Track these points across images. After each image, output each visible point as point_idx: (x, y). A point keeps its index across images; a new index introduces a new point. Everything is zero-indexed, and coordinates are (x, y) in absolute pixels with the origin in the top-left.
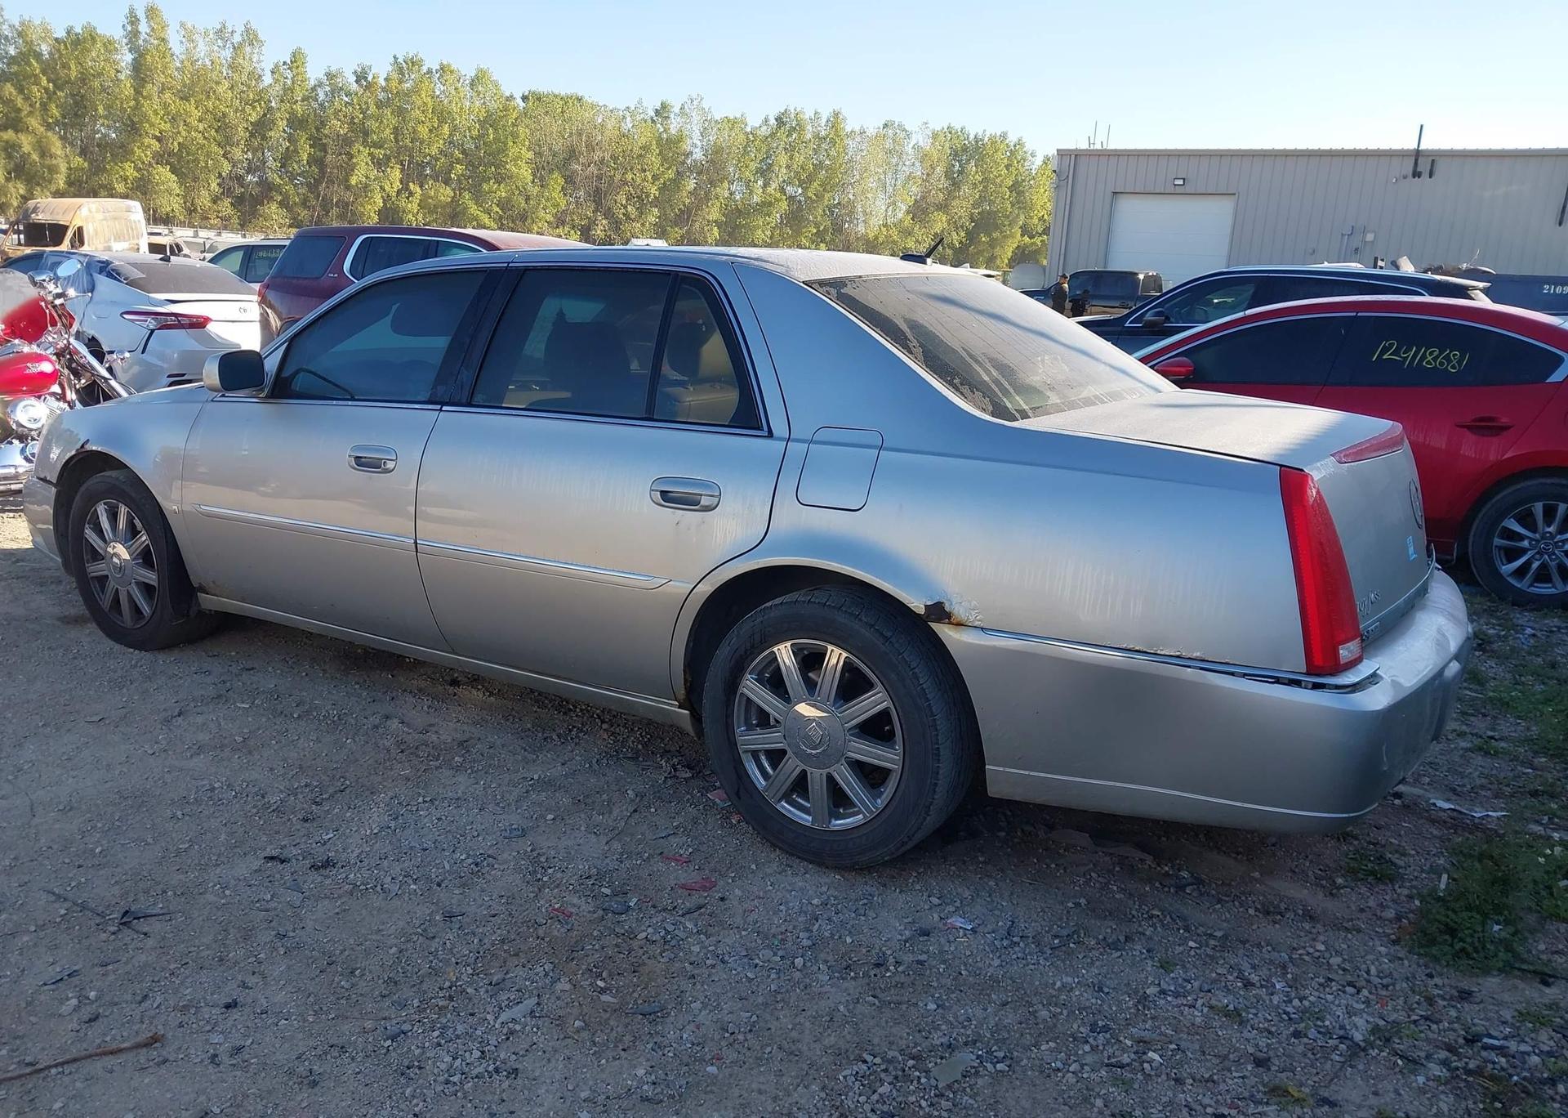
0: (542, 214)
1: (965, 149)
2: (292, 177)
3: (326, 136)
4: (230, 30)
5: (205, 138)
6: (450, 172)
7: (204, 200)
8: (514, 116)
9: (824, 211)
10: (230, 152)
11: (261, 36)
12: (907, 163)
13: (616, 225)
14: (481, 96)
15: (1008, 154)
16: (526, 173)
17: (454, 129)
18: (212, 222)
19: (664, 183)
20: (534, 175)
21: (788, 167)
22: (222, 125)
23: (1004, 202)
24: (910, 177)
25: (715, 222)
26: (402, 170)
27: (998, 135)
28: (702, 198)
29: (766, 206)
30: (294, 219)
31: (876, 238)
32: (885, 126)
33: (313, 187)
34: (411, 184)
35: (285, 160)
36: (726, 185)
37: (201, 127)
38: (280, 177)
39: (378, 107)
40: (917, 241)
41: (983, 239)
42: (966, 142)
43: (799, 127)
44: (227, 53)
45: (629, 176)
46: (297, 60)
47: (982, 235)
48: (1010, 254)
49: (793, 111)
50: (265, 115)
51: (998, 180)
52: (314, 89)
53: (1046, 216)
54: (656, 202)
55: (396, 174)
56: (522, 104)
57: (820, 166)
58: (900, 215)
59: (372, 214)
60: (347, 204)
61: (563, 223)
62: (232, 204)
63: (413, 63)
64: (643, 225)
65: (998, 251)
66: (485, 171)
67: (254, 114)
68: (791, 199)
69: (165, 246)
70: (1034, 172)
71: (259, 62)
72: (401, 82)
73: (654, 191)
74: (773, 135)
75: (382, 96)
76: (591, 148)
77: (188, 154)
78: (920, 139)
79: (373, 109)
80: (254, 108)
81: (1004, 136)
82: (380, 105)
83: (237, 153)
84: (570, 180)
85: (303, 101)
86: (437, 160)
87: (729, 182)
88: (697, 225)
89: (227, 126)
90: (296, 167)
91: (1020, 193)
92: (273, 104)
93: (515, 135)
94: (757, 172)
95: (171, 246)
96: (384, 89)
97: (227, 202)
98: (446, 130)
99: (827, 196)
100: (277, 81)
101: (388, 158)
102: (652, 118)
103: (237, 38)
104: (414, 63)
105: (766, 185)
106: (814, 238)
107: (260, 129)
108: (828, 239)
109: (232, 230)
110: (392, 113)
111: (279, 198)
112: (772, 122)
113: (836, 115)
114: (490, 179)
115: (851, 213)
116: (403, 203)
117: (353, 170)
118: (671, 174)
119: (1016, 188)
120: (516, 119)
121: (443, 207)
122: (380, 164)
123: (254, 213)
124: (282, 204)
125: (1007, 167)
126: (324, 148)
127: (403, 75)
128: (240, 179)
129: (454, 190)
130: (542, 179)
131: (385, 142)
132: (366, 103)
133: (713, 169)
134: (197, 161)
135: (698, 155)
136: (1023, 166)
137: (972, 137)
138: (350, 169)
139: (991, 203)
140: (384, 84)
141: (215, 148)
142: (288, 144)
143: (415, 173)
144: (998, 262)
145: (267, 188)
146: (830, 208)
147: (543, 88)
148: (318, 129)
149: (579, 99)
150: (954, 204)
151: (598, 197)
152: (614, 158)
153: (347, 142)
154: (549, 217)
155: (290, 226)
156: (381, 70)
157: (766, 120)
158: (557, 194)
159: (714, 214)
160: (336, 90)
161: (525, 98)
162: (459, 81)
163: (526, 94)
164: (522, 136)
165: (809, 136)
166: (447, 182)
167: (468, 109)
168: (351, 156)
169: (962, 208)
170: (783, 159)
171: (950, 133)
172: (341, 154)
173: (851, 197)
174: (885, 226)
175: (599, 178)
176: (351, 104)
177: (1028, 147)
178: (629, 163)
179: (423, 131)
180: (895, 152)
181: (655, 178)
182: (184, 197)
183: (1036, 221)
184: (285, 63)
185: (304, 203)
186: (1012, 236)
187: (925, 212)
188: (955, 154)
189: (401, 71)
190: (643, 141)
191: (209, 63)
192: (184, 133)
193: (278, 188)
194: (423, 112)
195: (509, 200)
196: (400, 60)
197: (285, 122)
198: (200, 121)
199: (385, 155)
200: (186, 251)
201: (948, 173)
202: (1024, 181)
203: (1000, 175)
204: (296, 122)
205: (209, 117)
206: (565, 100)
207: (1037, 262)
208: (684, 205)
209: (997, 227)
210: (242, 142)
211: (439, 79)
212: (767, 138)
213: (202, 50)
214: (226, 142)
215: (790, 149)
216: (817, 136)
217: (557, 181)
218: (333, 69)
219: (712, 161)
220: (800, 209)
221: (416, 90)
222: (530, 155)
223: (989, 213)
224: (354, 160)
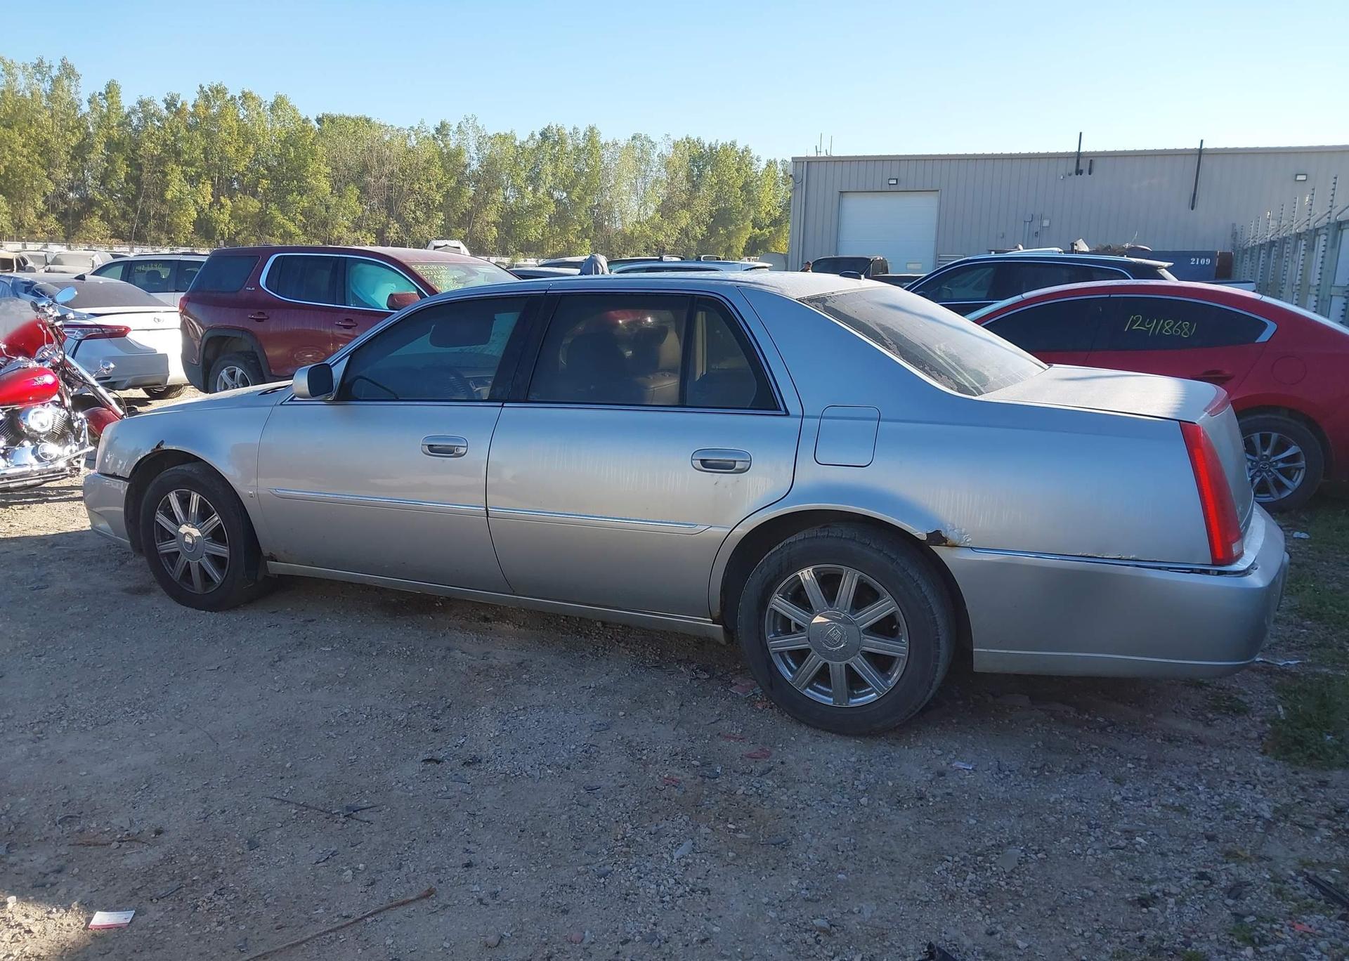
0: (340, 220)
1: (701, 156)
2: (111, 193)
3: (141, 156)
4: (47, 65)
5: (29, 162)
6: (257, 186)
7: (30, 217)
8: (312, 136)
9: (586, 211)
10: (53, 173)
11: (78, 70)
12: (654, 169)
13: (407, 228)
14: (281, 119)
15: (738, 159)
16: (325, 186)
17: (259, 148)
18: (38, 235)
19: (448, 191)
20: (333, 188)
21: (553, 175)
22: (45, 149)
23: (736, 199)
24: (656, 181)
25: (494, 222)
26: (213, 186)
27: (728, 144)
28: (481, 203)
29: (536, 209)
30: (116, 230)
31: (632, 233)
32: (634, 138)
33: (131, 202)
34: (222, 197)
35: (104, 179)
36: (501, 191)
37: (25, 152)
38: (100, 193)
39: (188, 131)
40: (667, 235)
41: (721, 232)
42: (702, 150)
43: (561, 141)
44: (47, 86)
45: (416, 186)
46: (111, 90)
47: (720, 228)
48: (744, 244)
49: (554, 127)
50: (84, 139)
51: (731, 182)
52: (128, 115)
53: (772, 211)
54: (441, 207)
55: (208, 189)
56: (317, 126)
57: (580, 173)
58: (651, 213)
59: (188, 225)
60: (164, 216)
61: (360, 228)
62: (56, 219)
63: (217, 91)
64: (430, 227)
65: (734, 241)
66: (288, 185)
67: (74, 139)
68: (558, 202)
69: (12, 260)
70: (759, 174)
71: (76, 93)
72: (207, 108)
73: (438, 198)
74: (539, 148)
75: (190, 120)
76: (381, 163)
77: (14, 176)
78: (664, 148)
79: (183, 132)
80: (74, 134)
81: (733, 144)
82: (189, 128)
83: (60, 174)
84: (364, 190)
85: (119, 126)
86: (244, 175)
87: (503, 188)
88: (478, 226)
89: (49, 150)
90: (114, 184)
91: (749, 192)
92: (91, 130)
93: (313, 153)
94: (527, 180)
95: (17, 260)
96: (192, 115)
97: (52, 217)
98: (251, 149)
99: (588, 198)
100: (93, 110)
101: (199, 175)
102: (433, 136)
103: (55, 72)
104: (219, 91)
105: (535, 190)
106: (579, 234)
107: (80, 152)
108: (591, 235)
109: (58, 242)
110: (201, 135)
111: (100, 213)
112: (538, 137)
113: (592, 129)
114: (293, 191)
115: (609, 213)
116: (215, 214)
117: (168, 187)
118: (452, 183)
119: (746, 187)
120: (313, 139)
121: (252, 217)
122: (193, 180)
123: (77, 227)
124: (102, 218)
125: (738, 170)
126: (139, 167)
127: (209, 101)
128: (62, 197)
129: (261, 201)
130: (339, 190)
131: (196, 161)
132: (177, 127)
133: (489, 176)
134: (23, 181)
135: (475, 166)
136: (750, 169)
137: (707, 146)
138: (165, 185)
139: (726, 201)
140: (192, 110)
141: (39, 170)
142: (106, 165)
143: (224, 187)
144: (735, 250)
145: (89, 205)
146: (592, 209)
147: (335, 112)
148: (133, 151)
149: (368, 121)
150: (695, 203)
151: (390, 205)
152: (402, 171)
153: (160, 161)
154: (347, 223)
155: (111, 237)
156: (189, 98)
157: (533, 135)
158: (353, 203)
159: (492, 216)
160: (148, 116)
161: (319, 120)
162: (260, 106)
163: (320, 116)
164: (320, 153)
165: (570, 148)
166: (254, 194)
167: (270, 130)
168: (165, 174)
169: (703, 205)
170: (549, 168)
171: (688, 143)
172: (155, 172)
173: (608, 198)
174: (638, 222)
175: (390, 188)
176: (164, 128)
177: (754, 153)
178: (416, 174)
179: (231, 151)
180: (643, 159)
181: (439, 186)
182: (12, 214)
183: (763, 215)
184: (100, 94)
185: (124, 216)
186: (745, 228)
187: (672, 210)
188: (693, 160)
189: (207, 98)
190: (427, 155)
191: (28, 95)
192: (9, 158)
193: (99, 204)
194: (229, 134)
195: (311, 209)
196: (206, 89)
197: (103, 145)
198: (24, 146)
199: (196, 172)
200: (30, 264)
201: (689, 177)
202: (752, 181)
203: (732, 178)
204: (112, 145)
205: (33, 143)
206: (356, 121)
207: (767, 250)
208: (466, 209)
209: (731, 222)
210: (64, 164)
211: (242, 104)
212: (534, 150)
213: (21, 83)
214: (50, 164)
215: (555, 159)
216: (576, 148)
217: (353, 191)
218: (145, 98)
219: (488, 171)
220: (566, 210)
221: (222, 115)
222: (328, 170)
223: (725, 209)
224: (169, 178)
